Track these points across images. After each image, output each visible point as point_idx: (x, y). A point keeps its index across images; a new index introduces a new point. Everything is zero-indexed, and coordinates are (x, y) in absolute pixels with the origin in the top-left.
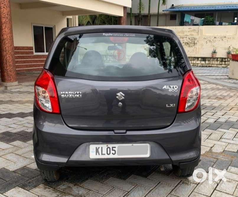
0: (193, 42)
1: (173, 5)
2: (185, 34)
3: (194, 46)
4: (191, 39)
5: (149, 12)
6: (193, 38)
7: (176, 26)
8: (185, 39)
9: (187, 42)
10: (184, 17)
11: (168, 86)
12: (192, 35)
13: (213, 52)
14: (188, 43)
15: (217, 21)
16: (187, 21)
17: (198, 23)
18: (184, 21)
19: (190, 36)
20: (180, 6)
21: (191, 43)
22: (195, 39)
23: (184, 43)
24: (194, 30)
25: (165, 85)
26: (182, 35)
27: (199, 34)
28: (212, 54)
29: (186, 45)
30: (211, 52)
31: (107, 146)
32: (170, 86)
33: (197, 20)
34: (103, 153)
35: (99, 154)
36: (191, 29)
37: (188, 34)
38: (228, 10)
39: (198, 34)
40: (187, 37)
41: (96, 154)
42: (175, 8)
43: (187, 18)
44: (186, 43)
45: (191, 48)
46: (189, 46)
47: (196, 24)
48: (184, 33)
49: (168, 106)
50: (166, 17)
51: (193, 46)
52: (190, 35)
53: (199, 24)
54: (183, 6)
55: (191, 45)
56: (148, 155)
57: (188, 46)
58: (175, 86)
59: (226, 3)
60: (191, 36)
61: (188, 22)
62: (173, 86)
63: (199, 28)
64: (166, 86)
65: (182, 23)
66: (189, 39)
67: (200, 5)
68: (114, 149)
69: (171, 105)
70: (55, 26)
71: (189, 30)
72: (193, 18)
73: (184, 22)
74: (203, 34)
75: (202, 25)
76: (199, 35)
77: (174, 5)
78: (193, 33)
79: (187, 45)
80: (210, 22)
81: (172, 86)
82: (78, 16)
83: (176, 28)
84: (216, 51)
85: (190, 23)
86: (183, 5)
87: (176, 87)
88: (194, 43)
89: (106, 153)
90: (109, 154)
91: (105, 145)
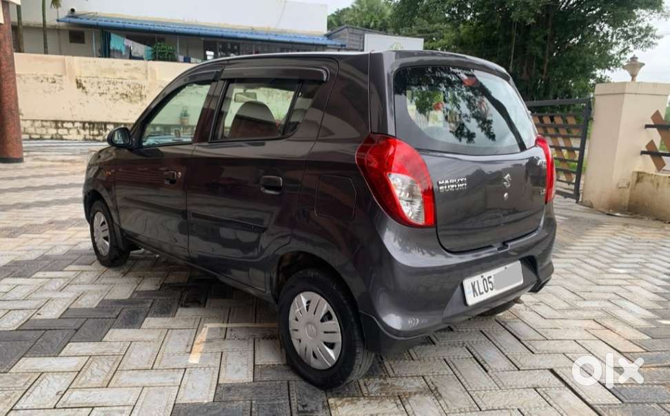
0: (138, 94)
1: (73, 10)
2: (118, 75)
3: (141, 100)
4: (132, 86)
5: (19, 18)
6: (137, 84)
7: (93, 56)
8: (119, 85)
9: (125, 92)
10: (109, 39)
12: (135, 79)
13: (182, 115)
14: (127, 95)
15: (181, 54)
16: (118, 48)
17: (141, 55)
18: (111, 48)
19: (131, 81)
20: (91, 15)
21: (135, 95)
22: (141, 88)
23: (118, 95)
24: (136, 69)
26: (111, 76)
27: (149, 77)
28: (181, 119)
29: (123, 98)
30: (178, 114)
31: (482, 277)
33: (138, 48)
34: (481, 291)
35: (477, 295)
36: (129, 67)
37: (125, 75)
38: (199, 36)
39: (147, 78)
40: (124, 81)
41: (474, 296)
42: (81, 19)
43: (117, 42)
44: (122, 94)
45: (135, 105)
46: (131, 101)
47: (137, 55)
48: (114, 73)
50: (59, 34)
51: (139, 102)
52: (130, 77)
53: (144, 57)
54: (98, 15)
55: (134, 99)
57: (129, 100)
59: (186, 20)
60: (134, 81)
61: (120, 52)
63: (146, 66)
65: (106, 52)
66: (129, 86)
67: (134, 18)
68: (491, 280)
71: (126, 67)
72: (130, 43)
73: (109, 50)
74: (157, 78)
75: (153, 60)
76: (150, 80)
77: (76, 10)
78: (135, 75)
79: (126, 99)
80: (168, 56)
83: (95, 62)
84: (189, 112)
85: (124, 53)
86: (97, 13)
88: (141, 96)
89: (483, 290)
90: (487, 292)
91: (480, 276)
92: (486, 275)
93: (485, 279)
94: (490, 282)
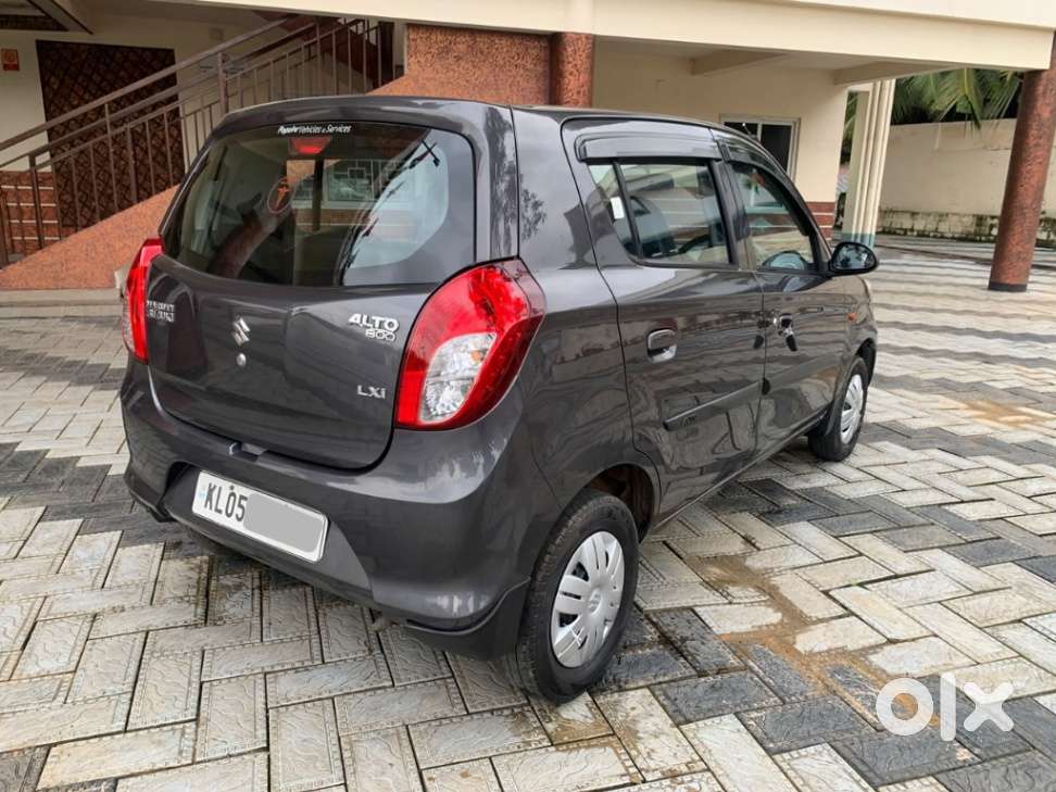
11: (365, 317)
25: (357, 312)
31: (232, 488)
32: (373, 318)
34: (219, 507)
35: (211, 508)
41: (206, 506)
49: (363, 391)
56: (313, 556)
58: (388, 320)
62: (382, 319)
64: (358, 316)
68: (244, 503)
69: (372, 389)
70: (800, 119)
81: (378, 319)
82: (894, 81)
87: (390, 324)
89: (223, 509)
90: (229, 515)
91: (230, 484)
92: (240, 490)
93: (233, 494)
94: (240, 506)
